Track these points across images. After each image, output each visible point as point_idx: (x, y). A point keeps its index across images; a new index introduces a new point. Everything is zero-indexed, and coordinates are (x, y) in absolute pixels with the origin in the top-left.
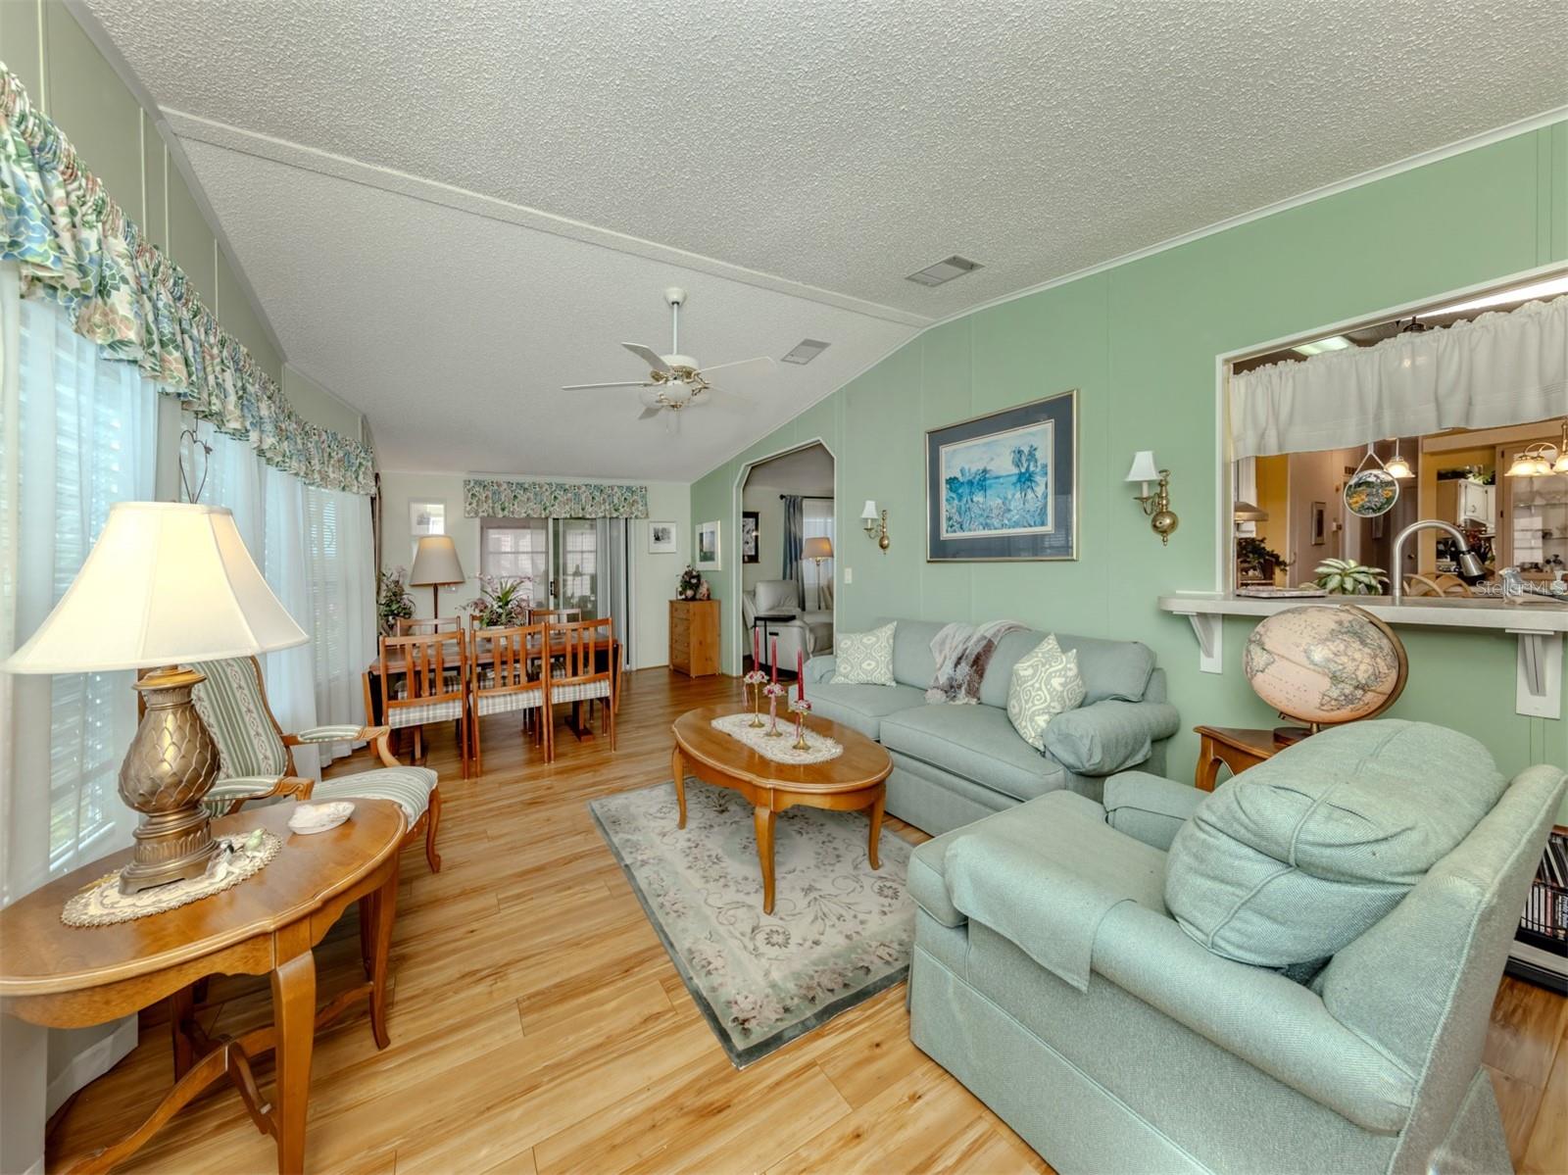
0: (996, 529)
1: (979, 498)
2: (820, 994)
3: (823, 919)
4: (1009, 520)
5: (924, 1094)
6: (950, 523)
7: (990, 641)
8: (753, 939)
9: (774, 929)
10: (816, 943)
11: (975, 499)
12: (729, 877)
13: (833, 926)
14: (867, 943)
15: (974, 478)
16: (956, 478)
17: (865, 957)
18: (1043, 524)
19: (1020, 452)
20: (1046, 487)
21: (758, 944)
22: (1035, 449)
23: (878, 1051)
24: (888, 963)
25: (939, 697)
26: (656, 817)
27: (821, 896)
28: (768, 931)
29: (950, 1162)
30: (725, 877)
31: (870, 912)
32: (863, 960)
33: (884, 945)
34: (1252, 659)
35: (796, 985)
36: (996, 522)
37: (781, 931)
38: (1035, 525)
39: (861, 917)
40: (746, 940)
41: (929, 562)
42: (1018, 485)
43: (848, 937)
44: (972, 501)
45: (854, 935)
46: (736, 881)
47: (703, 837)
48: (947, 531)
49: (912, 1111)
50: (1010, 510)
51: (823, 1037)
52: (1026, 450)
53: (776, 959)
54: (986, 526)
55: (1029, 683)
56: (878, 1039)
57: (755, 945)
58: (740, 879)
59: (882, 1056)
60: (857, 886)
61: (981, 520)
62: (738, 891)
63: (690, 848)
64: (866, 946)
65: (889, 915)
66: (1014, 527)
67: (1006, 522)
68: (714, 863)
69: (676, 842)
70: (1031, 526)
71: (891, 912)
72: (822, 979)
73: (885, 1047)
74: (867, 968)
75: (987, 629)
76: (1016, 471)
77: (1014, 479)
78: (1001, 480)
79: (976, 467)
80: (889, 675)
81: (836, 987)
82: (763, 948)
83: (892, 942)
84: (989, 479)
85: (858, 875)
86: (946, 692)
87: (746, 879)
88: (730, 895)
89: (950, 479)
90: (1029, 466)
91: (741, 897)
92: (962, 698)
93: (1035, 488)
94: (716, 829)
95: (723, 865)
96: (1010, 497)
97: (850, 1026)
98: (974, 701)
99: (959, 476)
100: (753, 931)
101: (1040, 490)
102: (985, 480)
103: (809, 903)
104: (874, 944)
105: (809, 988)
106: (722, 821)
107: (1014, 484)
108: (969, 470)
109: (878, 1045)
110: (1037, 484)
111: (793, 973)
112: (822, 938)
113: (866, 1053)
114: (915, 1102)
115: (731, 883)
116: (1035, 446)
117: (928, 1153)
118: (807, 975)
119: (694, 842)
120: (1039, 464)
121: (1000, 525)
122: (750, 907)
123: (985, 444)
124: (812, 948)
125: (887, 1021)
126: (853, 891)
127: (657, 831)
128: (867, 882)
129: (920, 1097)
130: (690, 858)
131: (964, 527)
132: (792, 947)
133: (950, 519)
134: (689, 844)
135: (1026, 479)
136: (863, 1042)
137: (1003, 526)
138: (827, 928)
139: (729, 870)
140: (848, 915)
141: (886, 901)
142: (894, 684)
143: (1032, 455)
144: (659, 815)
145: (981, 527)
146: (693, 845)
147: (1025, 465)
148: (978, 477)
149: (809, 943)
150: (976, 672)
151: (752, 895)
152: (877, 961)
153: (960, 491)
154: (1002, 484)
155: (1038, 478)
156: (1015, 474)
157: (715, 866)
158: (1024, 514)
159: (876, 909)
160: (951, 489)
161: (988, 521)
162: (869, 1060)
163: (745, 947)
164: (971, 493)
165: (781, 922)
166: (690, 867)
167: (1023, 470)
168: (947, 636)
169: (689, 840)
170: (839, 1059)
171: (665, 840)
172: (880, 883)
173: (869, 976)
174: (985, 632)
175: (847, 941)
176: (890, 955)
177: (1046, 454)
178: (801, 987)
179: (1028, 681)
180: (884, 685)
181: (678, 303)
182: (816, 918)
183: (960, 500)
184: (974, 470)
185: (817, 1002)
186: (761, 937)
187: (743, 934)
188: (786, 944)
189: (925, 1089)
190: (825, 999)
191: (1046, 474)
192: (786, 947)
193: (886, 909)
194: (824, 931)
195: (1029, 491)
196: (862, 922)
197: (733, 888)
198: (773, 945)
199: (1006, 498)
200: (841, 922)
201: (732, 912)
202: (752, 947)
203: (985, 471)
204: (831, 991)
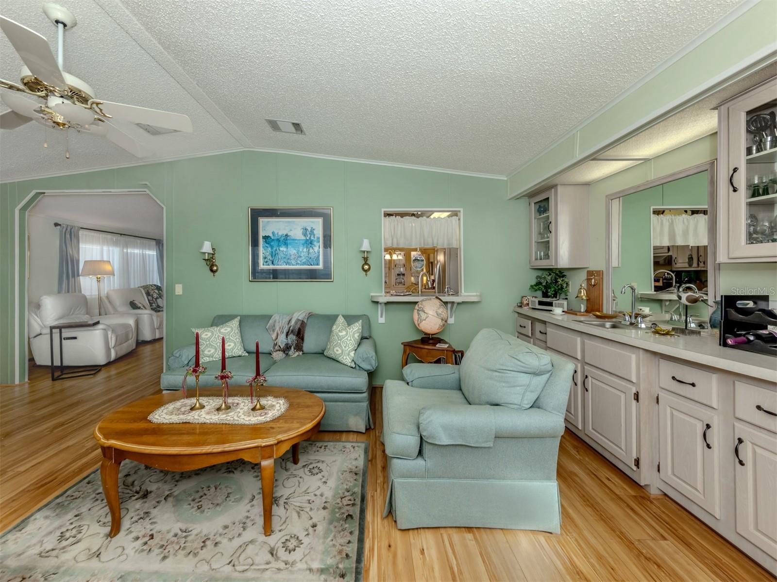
0: (293, 265)
1: (283, 249)
2: (347, 549)
3: (302, 510)
4: (300, 261)
5: (422, 546)
6: (266, 260)
7: (303, 321)
8: (277, 559)
9: (283, 540)
10: (314, 526)
11: (281, 249)
12: (211, 536)
13: (311, 509)
14: (336, 504)
15: (280, 238)
16: (269, 237)
17: (343, 511)
18: (318, 264)
19: (306, 229)
20: (319, 248)
21: (285, 558)
22: (314, 229)
23: (392, 548)
24: (353, 505)
25: (281, 355)
26: (64, 548)
27: (286, 499)
28: (282, 545)
29: (455, 562)
30: (208, 539)
31: (319, 487)
32: (343, 513)
33: (343, 498)
34: (421, 316)
35: (331, 558)
36: (293, 262)
37: (288, 537)
38: (314, 265)
39: (318, 493)
40: (275, 565)
41: (250, 281)
42: (305, 245)
43: (324, 508)
44: (279, 250)
45: (326, 505)
46: (221, 535)
47: (149, 527)
48: (263, 265)
49: (428, 559)
50: (301, 257)
51: (369, 569)
52: (309, 229)
53: (305, 556)
54: (287, 263)
55: (346, 338)
56: (387, 544)
57: (283, 561)
58: (221, 531)
59: (396, 548)
60: (298, 478)
61: (285, 260)
62: (230, 540)
63: (146, 543)
64: (337, 505)
65: (328, 481)
66: (303, 265)
67: (299, 262)
68: (186, 537)
69: (124, 549)
70: (311, 265)
71: (327, 480)
72: (338, 541)
73: (392, 544)
74: (349, 515)
75: (299, 315)
76: (305, 238)
77: (303, 242)
78: (296, 241)
79: (282, 232)
80: (243, 350)
81: (349, 539)
82: (291, 557)
83: (344, 493)
84: (289, 240)
85: (292, 473)
86: (284, 352)
87: (226, 527)
88: (228, 547)
89: (265, 236)
90: (310, 237)
91: (237, 542)
92: (293, 353)
93: (314, 248)
94: (154, 512)
95: (194, 532)
96: (301, 250)
97: (372, 550)
98: (301, 353)
99: (271, 235)
100: (272, 554)
101: (316, 249)
102: (287, 240)
103: (285, 508)
104: (339, 501)
105: (340, 552)
106: (154, 502)
107: (303, 244)
108: (278, 233)
109: (390, 546)
110: (315, 246)
111: (323, 553)
112: (314, 520)
113: (391, 555)
114: (424, 553)
115: (218, 539)
116: (314, 228)
117: (448, 568)
118: (331, 547)
119: (144, 536)
120: (316, 236)
121: (295, 263)
122: (252, 542)
123: (286, 222)
124: (315, 530)
125: (381, 531)
126: (299, 483)
127: (82, 557)
128: (300, 472)
129: (423, 550)
130: (156, 551)
131: (275, 263)
132: (306, 541)
133: (265, 258)
134: (140, 542)
135: (309, 243)
136: (384, 551)
137: (297, 264)
138: (310, 513)
139: (205, 532)
140: (313, 498)
141: (320, 476)
142: (247, 354)
143: (312, 230)
144: (64, 543)
145: (285, 264)
146: (147, 539)
147: (309, 236)
148: (283, 238)
149: (311, 530)
150: (299, 338)
151: (244, 533)
152: (348, 508)
153: (272, 244)
154: (297, 243)
155: (315, 243)
156: (304, 240)
157: (189, 538)
158: (308, 259)
159: (320, 483)
160: (266, 242)
161: (289, 261)
162: (395, 557)
163: (279, 569)
164: (279, 246)
165: (282, 533)
166: (165, 558)
167: (308, 238)
168: (275, 322)
169: (137, 538)
170: (386, 572)
171: (103, 557)
172: (306, 470)
173: (354, 518)
174: (298, 317)
175: (326, 510)
176: (350, 500)
177: (319, 232)
178: (335, 556)
179: (344, 337)
180: (240, 356)
181: (65, 25)
182: (298, 513)
183: (272, 249)
184: (280, 234)
185: (350, 555)
186: (281, 553)
187: (268, 563)
188: (300, 542)
189: (420, 544)
190: (353, 549)
191: (319, 242)
192: (302, 544)
193: (324, 480)
194: (310, 516)
195: (311, 248)
196: (322, 495)
197: (225, 541)
198: (294, 550)
199: (299, 251)
200: (313, 504)
201: (242, 558)
202: (283, 564)
203: (287, 235)
204: (349, 542)
